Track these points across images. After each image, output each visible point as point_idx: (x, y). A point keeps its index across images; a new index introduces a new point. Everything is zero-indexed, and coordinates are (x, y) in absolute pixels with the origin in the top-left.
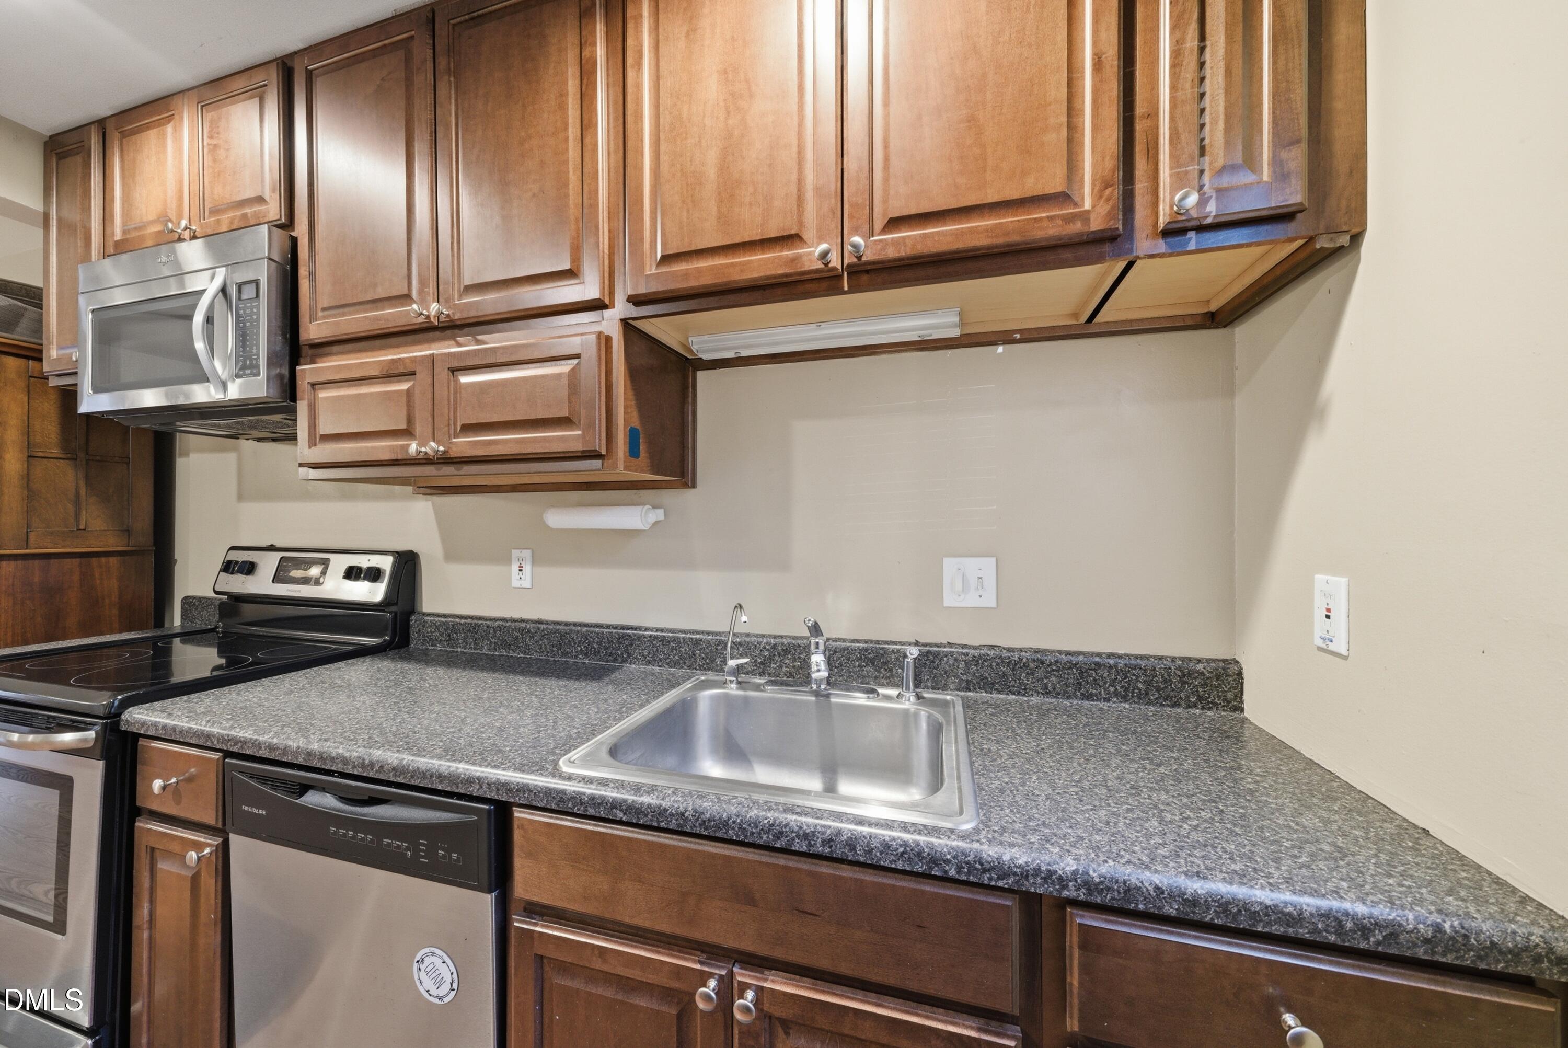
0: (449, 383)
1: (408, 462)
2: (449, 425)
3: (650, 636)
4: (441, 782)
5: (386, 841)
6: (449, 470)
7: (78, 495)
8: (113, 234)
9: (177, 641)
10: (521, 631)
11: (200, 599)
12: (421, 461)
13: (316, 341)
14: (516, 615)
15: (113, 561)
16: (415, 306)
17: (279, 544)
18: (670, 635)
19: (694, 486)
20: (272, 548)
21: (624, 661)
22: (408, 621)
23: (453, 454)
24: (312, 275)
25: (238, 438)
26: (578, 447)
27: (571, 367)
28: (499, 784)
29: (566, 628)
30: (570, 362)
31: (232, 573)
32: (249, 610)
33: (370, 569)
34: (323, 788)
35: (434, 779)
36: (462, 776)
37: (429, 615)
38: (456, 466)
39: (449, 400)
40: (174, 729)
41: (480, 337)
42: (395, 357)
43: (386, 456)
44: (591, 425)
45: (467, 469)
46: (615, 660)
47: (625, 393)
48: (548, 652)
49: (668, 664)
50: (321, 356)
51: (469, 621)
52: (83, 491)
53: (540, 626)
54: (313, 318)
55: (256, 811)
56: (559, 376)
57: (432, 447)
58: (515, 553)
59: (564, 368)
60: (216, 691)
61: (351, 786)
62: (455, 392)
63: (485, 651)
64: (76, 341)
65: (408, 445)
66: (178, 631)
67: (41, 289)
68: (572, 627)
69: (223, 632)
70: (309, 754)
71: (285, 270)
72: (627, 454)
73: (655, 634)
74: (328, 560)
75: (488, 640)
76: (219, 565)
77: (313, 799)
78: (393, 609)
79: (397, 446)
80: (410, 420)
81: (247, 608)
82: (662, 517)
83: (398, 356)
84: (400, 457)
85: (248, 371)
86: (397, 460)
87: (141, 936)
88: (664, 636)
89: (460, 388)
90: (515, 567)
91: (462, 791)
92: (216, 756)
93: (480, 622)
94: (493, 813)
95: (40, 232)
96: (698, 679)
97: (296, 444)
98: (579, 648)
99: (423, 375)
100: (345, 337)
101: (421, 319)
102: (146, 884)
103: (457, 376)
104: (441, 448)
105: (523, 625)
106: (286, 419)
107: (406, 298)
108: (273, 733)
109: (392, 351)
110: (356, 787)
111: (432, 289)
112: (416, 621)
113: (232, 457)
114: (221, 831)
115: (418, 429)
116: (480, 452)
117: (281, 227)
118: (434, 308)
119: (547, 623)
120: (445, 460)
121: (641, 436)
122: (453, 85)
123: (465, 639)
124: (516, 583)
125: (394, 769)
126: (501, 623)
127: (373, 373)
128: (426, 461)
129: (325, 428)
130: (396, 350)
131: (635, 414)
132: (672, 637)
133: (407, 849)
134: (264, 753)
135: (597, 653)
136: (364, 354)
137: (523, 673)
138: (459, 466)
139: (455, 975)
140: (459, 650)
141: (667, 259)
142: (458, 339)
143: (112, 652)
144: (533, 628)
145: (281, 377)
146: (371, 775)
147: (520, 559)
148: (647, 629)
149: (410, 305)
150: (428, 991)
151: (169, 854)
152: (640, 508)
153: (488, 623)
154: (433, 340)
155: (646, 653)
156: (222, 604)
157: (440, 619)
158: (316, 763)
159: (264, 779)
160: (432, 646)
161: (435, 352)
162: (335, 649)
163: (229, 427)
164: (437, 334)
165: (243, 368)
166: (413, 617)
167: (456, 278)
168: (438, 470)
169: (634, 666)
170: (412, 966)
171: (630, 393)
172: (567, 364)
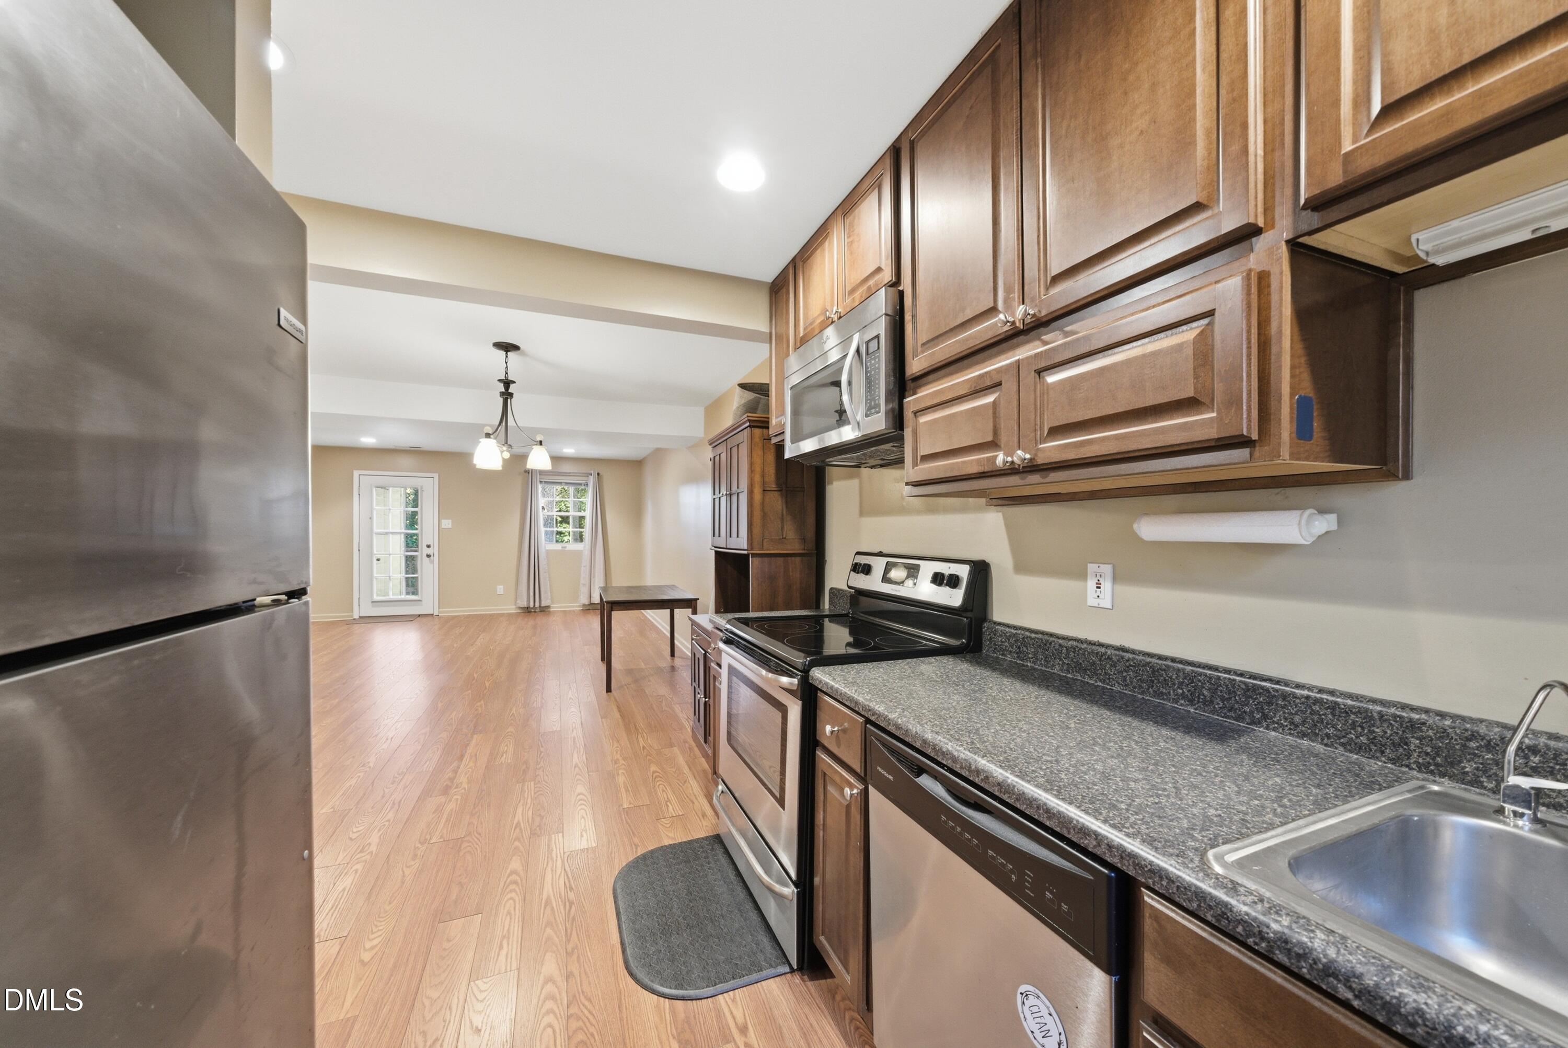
0: (1035, 387)
1: (994, 473)
2: (1035, 430)
3: (1308, 697)
4: (1049, 818)
5: (990, 852)
6: (1035, 478)
7: (783, 515)
8: (799, 333)
9: (826, 620)
10: (1101, 656)
11: (839, 590)
12: (1006, 472)
13: (918, 374)
14: (1093, 637)
15: (798, 559)
16: (1002, 316)
17: (885, 551)
18: (1349, 702)
19: (1407, 476)
20: (880, 554)
21: (1258, 723)
22: (981, 628)
23: (1040, 460)
24: (914, 316)
25: (860, 467)
26: (1212, 433)
27: (1197, 331)
28: (1123, 852)
29: (1160, 662)
30: (1195, 324)
31: (858, 573)
32: (865, 601)
33: (951, 576)
34: (936, 776)
35: (1041, 811)
36: (1075, 822)
37: (1000, 624)
38: (1043, 473)
39: (1035, 405)
40: (837, 690)
41: (1068, 329)
42: (981, 372)
43: (974, 469)
44: (1233, 401)
45: (1054, 476)
46: (1239, 718)
47: (1292, 348)
48: (1135, 687)
49: (1343, 745)
50: (920, 386)
51: (1040, 636)
52: (785, 512)
53: (1125, 654)
54: (915, 355)
55: (887, 775)
56: (1179, 347)
57: (1020, 456)
58: (1092, 567)
59: (1188, 334)
60: (856, 666)
61: (958, 784)
62: (1042, 395)
63: (1056, 670)
64: (783, 413)
65: (996, 456)
66: (827, 613)
67: (768, 384)
68: (1169, 663)
69: (852, 617)
70: (925, 742)
71: (895, 320)
72: (1294, 435)
73: (1318, 696)
74: (918, 566)
75: (1061, 660)
76: (849, 567)
77: (925, 781)
78: (969, 614)
79: (983, 458)
80: (996, 432)
81: (863, 599)
82: (1334, 527)
83: (985, 370)
84: (987, 469)
85: (873, 411)
86: (984, 473)
87: (819, 833)
88: (1336, 703)
89: (1047, 389)
90: (1091, 584)
91: (1074, 840)
92: (861, 720)
93: (1051, 639)
94: (1114, 881)
95: (768, 345)
96: (1422, 787)
97: (903, 468)
98: (1180, 691)
99: (1009, 385)
100: (939, 364)
101: (1006, 328)
102: (822, 798)
103: (1044, 377)
104: (1028, 456)
105: (1103, 650)
106: (894, 446)
107: (993, 310)
108: (897, 714)
109: (977, 367)
110: (964, 787)
111: (1016, 295)
112: (988, 628)
113: (855, 482)
114: (863, 779)
115: (1003, 439)
116: (1071, 455)
117: (891, 286)
118: (1020, 311)
119: (1133, 652)
120: (1032, 468)
121: (1315, 407)
122: (1040, 66)
123: (1035, 654)
124: (1092, 601)
125: (999, 784)
126: (1075, 643)
127: (962, 392)
128: (1012, 470)
129: (924, 450)
130: (982, 365)
131: (1306, 377)
132: (1353, 707)
133: (1012, 871)
134: (891, 728)
135: (1208, 703)
136: (954, 376)
137: (1106, 706)
138: (1044, 473)
139: (1063, 1038)
140: (1029, 664)
141: (1390, 110)
142: (1043, 337)
143: (797, 622)
144: (1116, 655)
145: (893, 410)
146: (977, 780)
147: (1098, 575)
148: (1298, 686)
149: (997, 316)
150: (1032, 1032)
151: (834, 783)
152: (1298, 513)
153: (1061, 641)
154: (1018, 346)
155: (1297, 719)
156: (852, 596)
157: (1010, 630)
158: (929, 751)
159: (893, 751)
160: (1002, 655)
161: (1020, 357)
162: (925, 645)
163: (858, 458)
164: (1022, 338)
165: (869, 409)
166: (985, 625)
167: (1042, 272)
168: (1022, 479)
169: (1273, 733)
170: (1016, 995)
171: (1299, 346)
172: (1191, 329)
